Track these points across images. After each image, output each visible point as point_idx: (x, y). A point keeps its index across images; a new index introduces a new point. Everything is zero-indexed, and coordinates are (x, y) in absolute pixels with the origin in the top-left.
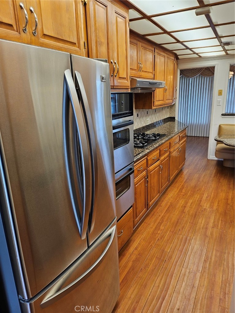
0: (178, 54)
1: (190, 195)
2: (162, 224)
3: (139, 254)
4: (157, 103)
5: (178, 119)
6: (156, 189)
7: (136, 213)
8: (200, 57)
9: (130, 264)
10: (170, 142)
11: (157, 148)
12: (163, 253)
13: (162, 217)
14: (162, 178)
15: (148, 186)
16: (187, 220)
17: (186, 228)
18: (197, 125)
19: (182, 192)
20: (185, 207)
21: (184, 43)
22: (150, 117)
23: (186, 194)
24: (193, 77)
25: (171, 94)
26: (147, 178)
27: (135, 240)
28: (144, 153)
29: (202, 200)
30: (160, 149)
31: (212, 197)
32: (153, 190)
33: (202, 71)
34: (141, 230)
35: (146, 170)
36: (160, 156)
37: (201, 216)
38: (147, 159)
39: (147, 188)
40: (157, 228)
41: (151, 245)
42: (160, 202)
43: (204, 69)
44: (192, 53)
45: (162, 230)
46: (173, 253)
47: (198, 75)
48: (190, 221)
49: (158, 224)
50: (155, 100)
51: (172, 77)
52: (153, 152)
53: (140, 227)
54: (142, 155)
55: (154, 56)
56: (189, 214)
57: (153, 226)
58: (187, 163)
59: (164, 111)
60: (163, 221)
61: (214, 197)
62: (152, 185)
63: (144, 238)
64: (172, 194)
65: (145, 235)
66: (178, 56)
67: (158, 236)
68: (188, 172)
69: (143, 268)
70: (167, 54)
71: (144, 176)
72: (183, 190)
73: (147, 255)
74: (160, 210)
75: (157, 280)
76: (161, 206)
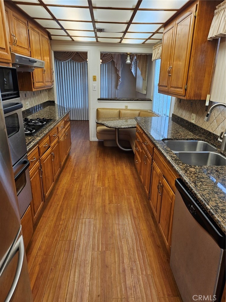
0: (51, 34)
1: (83, 178)
2: (63, 213)
3: (45, 254)
4: (37, 85)
5: (58, 103)
6: (50, 178)
7: (34, 210)
8: (73, 40)
9: (37, 269)
10: (57, 127)
11: (47, 134)
12: (70, 243)
13: (61, 206)
14: (55, 165)
15: (43, 177)
16: (86, 203)
17: (87, 211)
18: (74, 109)
19: (74, 176)
20: (81, 190)
21: (60, 22)
22: (29, 100)
23: (79, 177)
24: (65, 61)
25: (50, 76)
26: (41, 168)
27: (36, 240)
28: (35, 142)
29: (95, 180)
30: (49, 136)
31: (102, 176)
32: (47, 180)
33: (73, 56)
34: (41, 227)
35: (39, 160)
36: (50, 143)
37: (96, 196)
38: (38, 147)
39: (41, 180)
40: (59, 218)
41: (56, 240)
42: (55, 191)
43: (74, 54)
44: (66, 34)
45: (63, 220)
46: (80, 240)
47: (69, 60)
48: (89, 203)
49: (58, 214)
50: (35, 81)
51: (48, 58)
52: (43, 139)
53: (39, 224)
54: (34, 144)
55: (28, 30)
56: (86, 196)
57: (54, 218)
58: (73, 146)
59: (43, 95)
60: (63, 210)
61: (104, 176)
62: (47, 175)
63: (46, 234)
64: (65, 180)
65: (46, 231)
66: (52, 36)
67: (61, 227)
68: (75, 155)
69: (53, 268)
70: (41, 31)
71: (37, 168)
72: (75, 173)
73: (54, 252)
74: (56, 199)
75: (71, 274)
76: (57, 195)
